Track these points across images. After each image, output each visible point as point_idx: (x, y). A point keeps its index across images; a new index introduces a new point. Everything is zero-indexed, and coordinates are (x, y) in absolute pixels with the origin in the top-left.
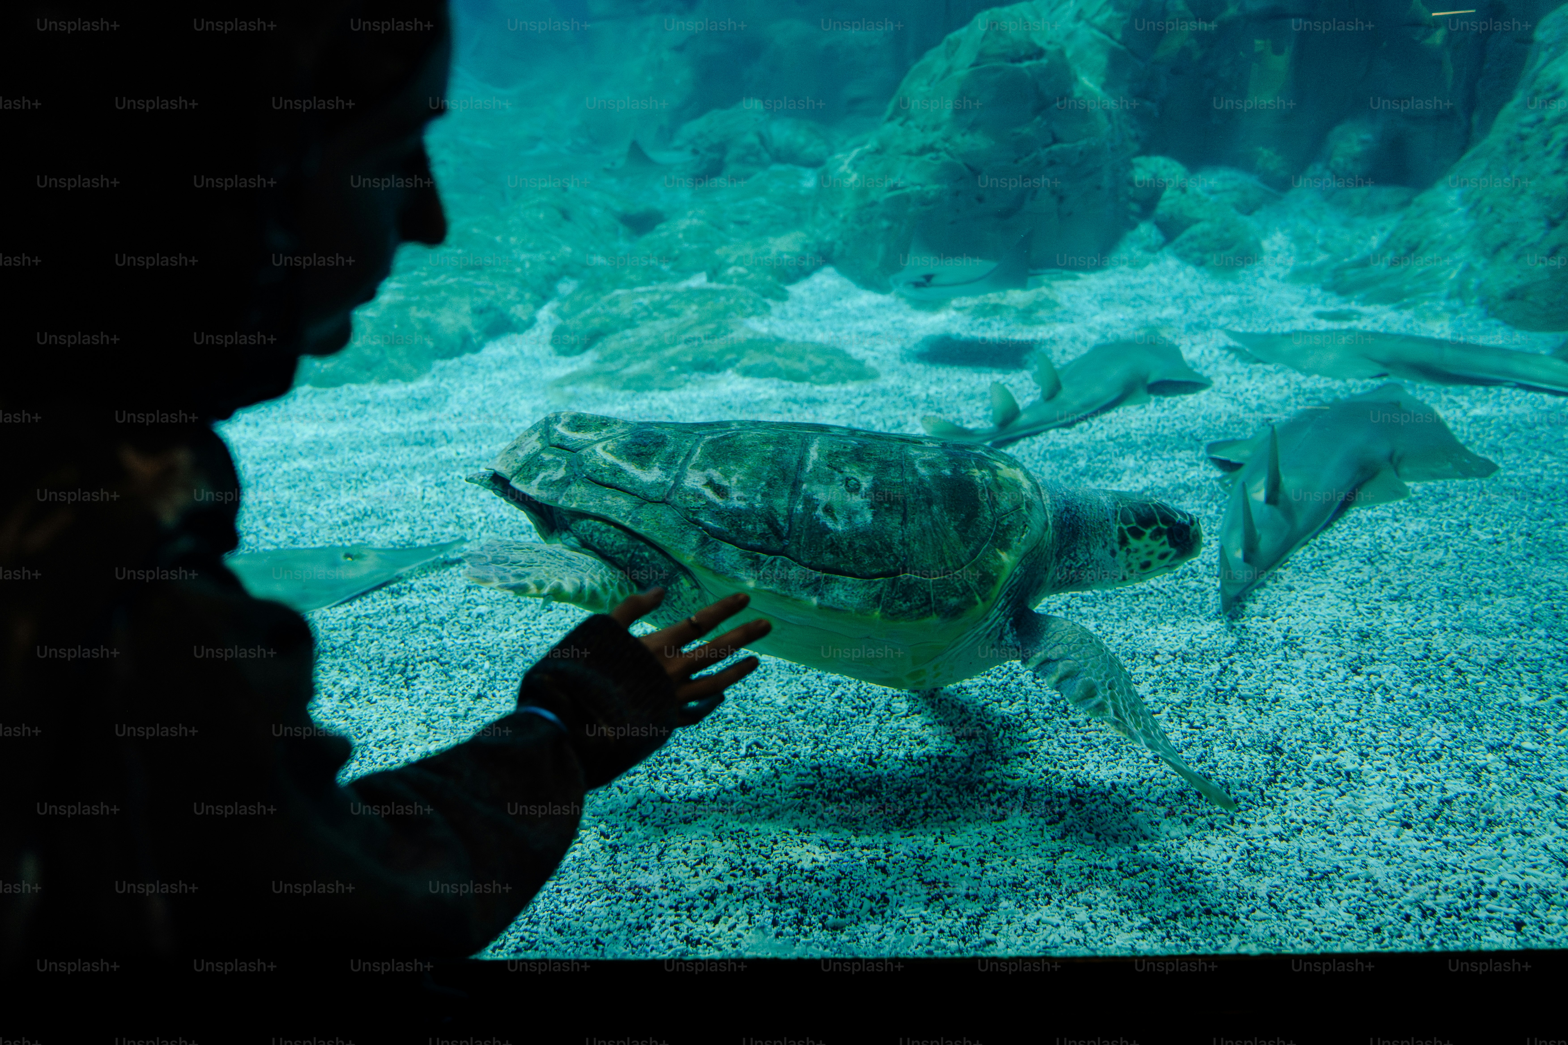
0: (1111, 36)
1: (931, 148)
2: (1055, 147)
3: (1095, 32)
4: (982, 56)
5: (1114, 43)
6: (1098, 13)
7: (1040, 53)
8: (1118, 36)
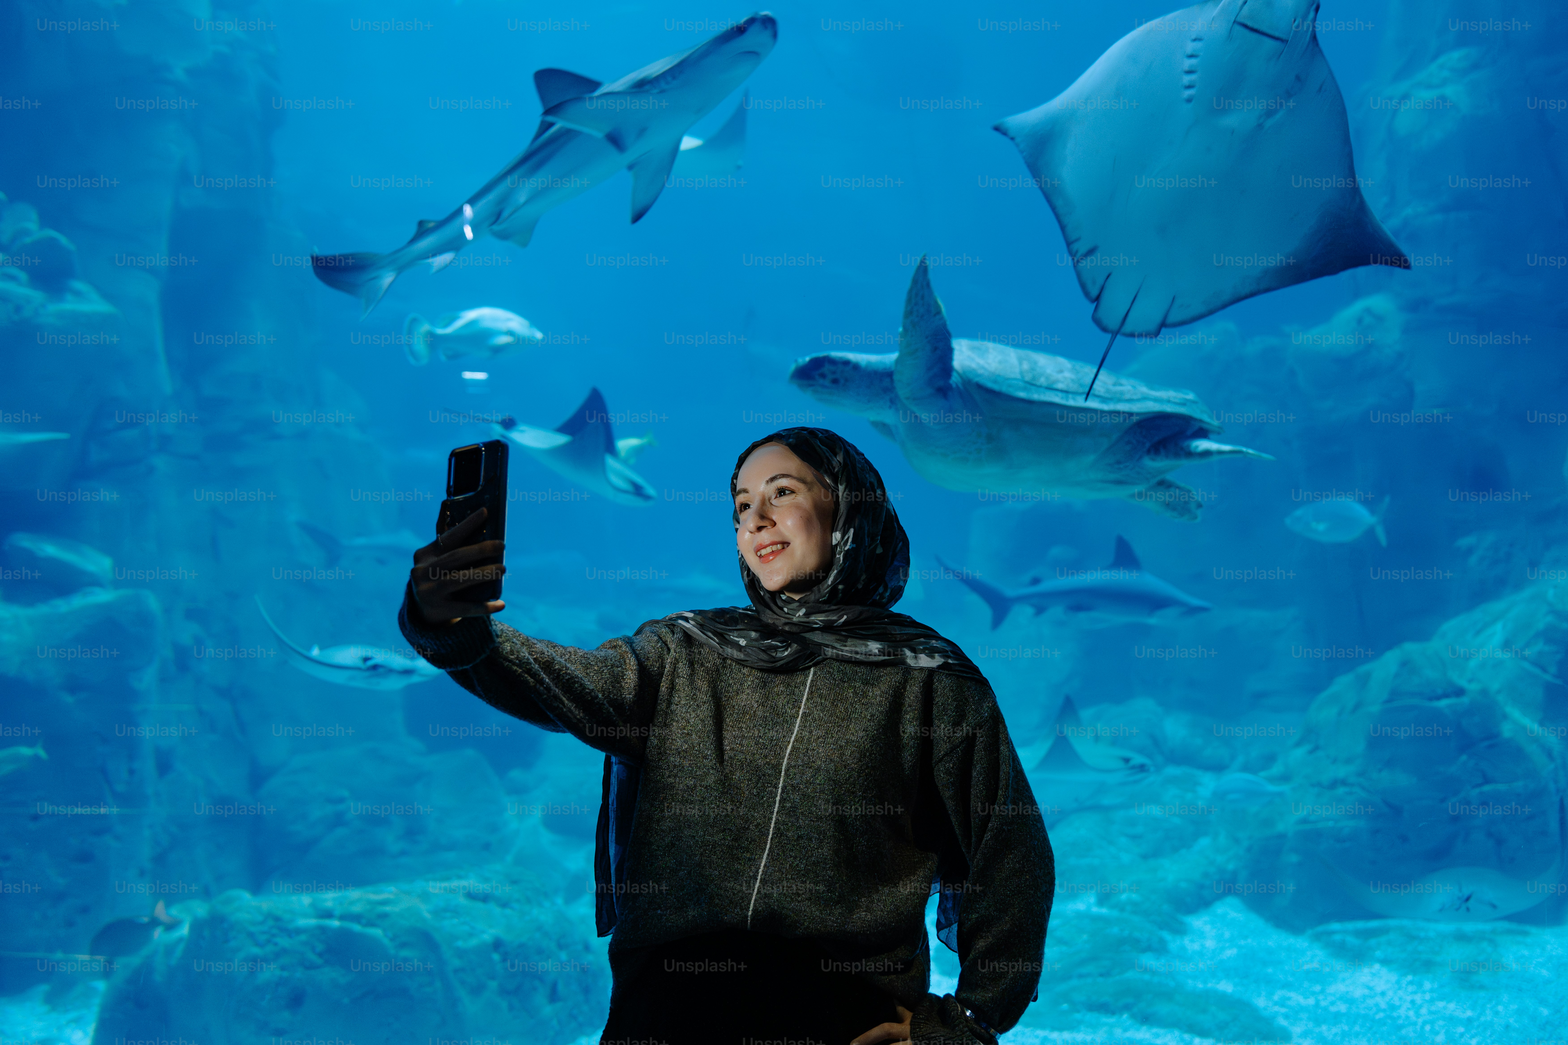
0: (1544, 670)
1: (1344, 782)
2: (1487, 788)
3: (1527, 665)
4: (1394, 695)
5: (1548, 677)
6: (1528, 645)
7: (1460, 692)
8: (1553, 669)
